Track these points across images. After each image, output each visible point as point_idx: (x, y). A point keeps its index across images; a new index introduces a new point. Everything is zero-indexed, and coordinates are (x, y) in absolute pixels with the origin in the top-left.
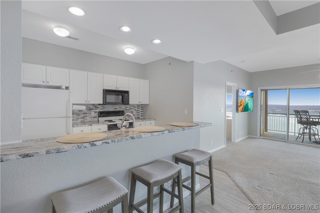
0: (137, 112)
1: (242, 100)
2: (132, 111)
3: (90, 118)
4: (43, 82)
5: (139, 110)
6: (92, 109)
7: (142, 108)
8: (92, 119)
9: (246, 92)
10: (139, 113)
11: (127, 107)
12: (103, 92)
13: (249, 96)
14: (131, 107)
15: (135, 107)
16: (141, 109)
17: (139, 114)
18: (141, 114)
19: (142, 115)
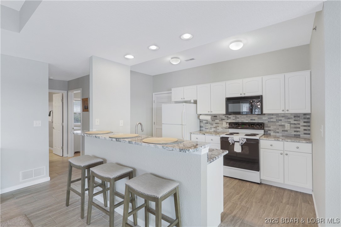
0: (292, 126)
2: (283, 124)
3: (222, 128)
5: (299, 124)
7: (306, 120)
10: (299, 128)
11: (272, 118)
12: (226, 101)
14: (280, 118)
15: (289, 118)
16: (305, 122)
17: (298, 130)
18: (305, 130)
19: (306, 132)
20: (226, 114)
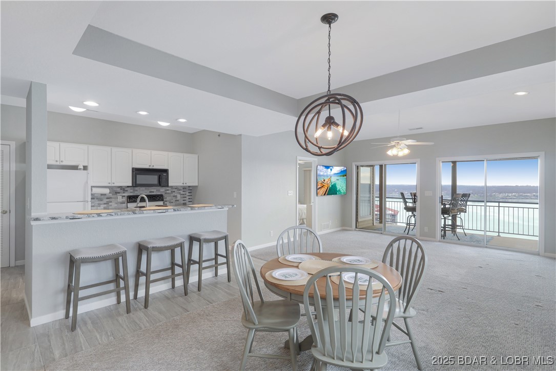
0: (182, 196)
1: (324, 180)
2: (175, 195)
3: (116, 203)
4: (56, 161)
5: (186, 194)
6: (119, 193)
7: (190, 191)
8: (119, 205)
9: (331, 170)
10: (186, 197)
11: (168, 190)
12: (133, 172)
13: (338, 175)
14: (174, 190)
15: (180, 190)
16: (189, 193)
17: (185, 199)
18: (189, 199)
19: (190, 200)
20: (133, 186)
